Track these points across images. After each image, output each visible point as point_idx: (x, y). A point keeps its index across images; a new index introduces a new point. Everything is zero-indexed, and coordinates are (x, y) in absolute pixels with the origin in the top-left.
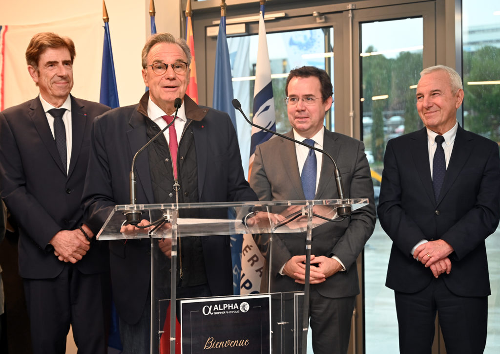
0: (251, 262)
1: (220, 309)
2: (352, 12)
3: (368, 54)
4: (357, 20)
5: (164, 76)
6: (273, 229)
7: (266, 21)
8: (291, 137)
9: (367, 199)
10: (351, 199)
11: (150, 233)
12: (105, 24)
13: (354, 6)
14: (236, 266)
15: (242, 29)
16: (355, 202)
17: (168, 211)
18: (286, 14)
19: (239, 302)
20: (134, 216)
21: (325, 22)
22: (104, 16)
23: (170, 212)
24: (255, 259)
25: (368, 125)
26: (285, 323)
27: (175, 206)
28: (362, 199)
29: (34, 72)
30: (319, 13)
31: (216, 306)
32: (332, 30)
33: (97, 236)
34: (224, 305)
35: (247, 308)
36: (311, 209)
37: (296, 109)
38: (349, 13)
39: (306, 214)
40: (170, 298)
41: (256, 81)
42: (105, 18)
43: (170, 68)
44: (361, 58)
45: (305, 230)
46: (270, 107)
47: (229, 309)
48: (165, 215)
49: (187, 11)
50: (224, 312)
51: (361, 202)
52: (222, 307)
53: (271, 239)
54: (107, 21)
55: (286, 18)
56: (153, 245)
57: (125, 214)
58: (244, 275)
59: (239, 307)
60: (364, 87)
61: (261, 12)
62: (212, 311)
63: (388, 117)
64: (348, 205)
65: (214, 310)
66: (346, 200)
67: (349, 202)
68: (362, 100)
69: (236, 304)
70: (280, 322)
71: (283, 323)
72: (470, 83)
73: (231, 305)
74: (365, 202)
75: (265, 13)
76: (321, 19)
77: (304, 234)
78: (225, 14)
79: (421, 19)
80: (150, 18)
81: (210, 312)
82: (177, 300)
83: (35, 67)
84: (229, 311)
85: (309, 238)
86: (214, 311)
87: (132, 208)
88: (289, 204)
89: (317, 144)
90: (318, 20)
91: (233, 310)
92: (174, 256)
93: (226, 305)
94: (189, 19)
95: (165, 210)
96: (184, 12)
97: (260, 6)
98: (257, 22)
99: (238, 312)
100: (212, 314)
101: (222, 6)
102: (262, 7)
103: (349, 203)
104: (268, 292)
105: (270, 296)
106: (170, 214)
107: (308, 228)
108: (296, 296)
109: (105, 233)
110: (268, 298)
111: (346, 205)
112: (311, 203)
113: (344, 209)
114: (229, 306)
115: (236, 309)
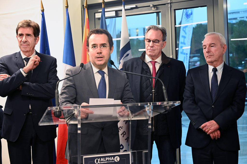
0: (123, 135)
1: (104, 160)
2: (170, 4)
3: (179, 26)
4: (173, 9)
6: (131, 118)
7: (125, 10)
9: (180, 102)
10: (171, 102)
11: (67, 121)
12: (42, 13)
13: (171, 1)
15: (113, 14)
16: (174, 103)
18: (136, 6)
19: (114, 156)
20: (58, 113)
21: (157, 10)
22: (41, 9)
24: (124, 133)
30: (153, 5)
31: (102, 159)
32: (160, 13)
34: (106, 158)
35: (118, 159)
37: (97, 52)
39: (148, 110)
40: (77, 155)
41: (121, 41)
44: (175, 28)
46: (129, 54)
47: (109, 160)
48: (74, 112)
49: (85, 5)
50: (106, 162)
51: (176, 103)
52: (105, 159)
53: (130, 123)
54: (43, 11)
55: (136, 8)
57: (53, 112)
59: (114, 159)
61: (123, 5)
63: (191, 57)
65: (101, 161)
68: (177, 49)
69: (112, 158)
73: (110, 158)
75: (125, 6)
78: (104, 6)
79: (206, 7)
80: (65, 9)
81: (99, 162)
82: (81, 156)
84: (109, 161)
85: (150, 122)
86: (101, 162)
87: (57, 109)
88: (139, 105)
90: (153, 9)
91: (111, 161)
92: (79, 133)
93: (107, 158)
94: (86, 9)
95: (74, 109)
96: (83, 6)
98: (121, 10)
99: (114, 161)
100: (100, 163)
101: (103, 2)
102: (123, 2)
104: (129, 151)
105: (130, 153)
106: (77, 111)
107: (149, 117)
108: (144, 152)
109: (43, 122)
110: (129, 154)
111: (169, 104)
112: (150, 104)
113: (168, 107)
114: (109, 159)
115: (112, 160)
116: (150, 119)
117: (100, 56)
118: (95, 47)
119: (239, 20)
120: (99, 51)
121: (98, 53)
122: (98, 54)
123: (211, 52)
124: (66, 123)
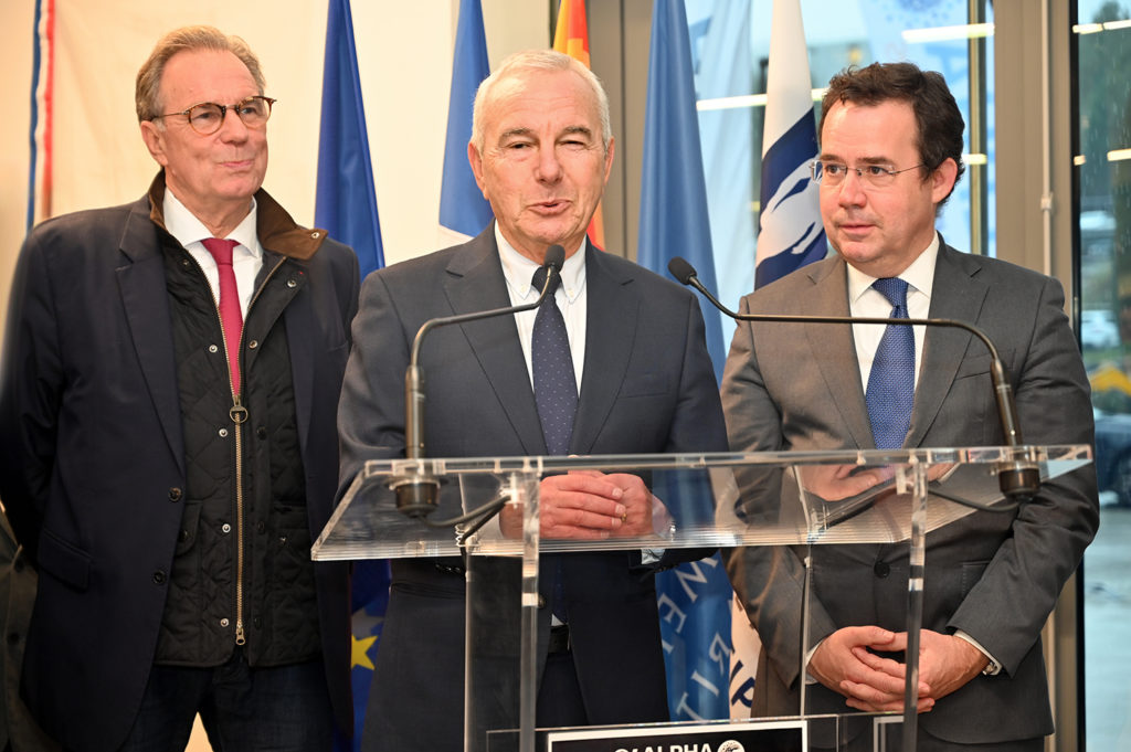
3: (1097, 28)
5: (220, 137)
6: (815, 532)
9: (1087, 448)
10: (1039, 448)
11: (463, 541)
14: (717, 638)
16: (1053, 455)
17: (513, 479)
19: (717, 740)
20: (417, 491)
23: (518, 481)
25: (1098, 236)
27: (534, 464)
28: (1074, 447)
33: (314, 550)
34: (672, 747)
36: (922, 475)
37: (839, 200)
39: (909, 489)
40: (518, 727)
43: (231, 114)
44: (1074, 38)
45: (907, 535)
46: (810, 184)
48: (506, 491)
51: (1068, 455)
56: (472, 576)
57: (392, 488)
58: (739, 665)
60: (1084, 123)
64: (1031, 463)
66: (1025, 448)
67: (1033, 455)
68: (1079, 160)
69: (706, 746)
73: (696, 747)
74: (1082, 456)
82: (537, 733)
85: (918, 559)
87: (412, 470)
88: (861, 460)
89: (917, 290)
92: (529, 608)
93: (679, 747)
95: (505, 476)
103: (1034, 459)
104: (799, 714)
105: (803, 725)
106: (518, 487)
107: (915, 530)
108: (880, 725)
109: (335, 539)
110: (799, 730)
111: (1025, 462)
112: (922, 459)
113: (1020, 476)
116: (922, 545)
118: (834, 169)
124: (457, 553)
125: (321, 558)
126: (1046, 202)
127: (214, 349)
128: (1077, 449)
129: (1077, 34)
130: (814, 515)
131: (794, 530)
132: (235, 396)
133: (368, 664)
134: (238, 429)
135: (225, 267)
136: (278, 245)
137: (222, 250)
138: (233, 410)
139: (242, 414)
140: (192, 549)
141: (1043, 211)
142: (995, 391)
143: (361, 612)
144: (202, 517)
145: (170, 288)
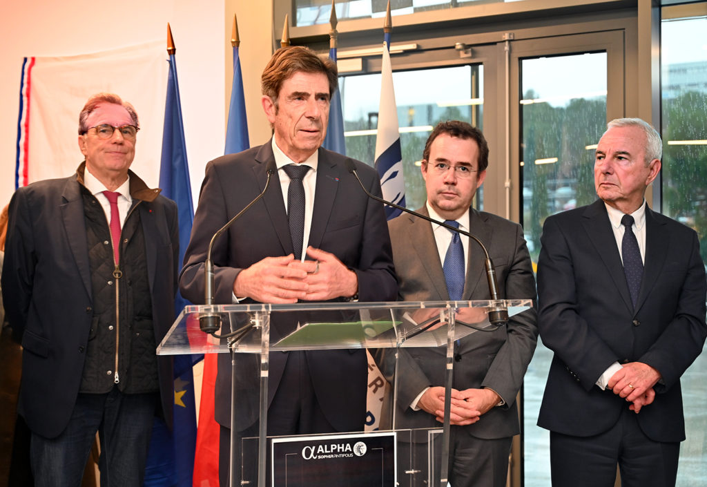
0: (374, 386)
1: (326, 452)
2: (509, 43)
3: (531, 102)
4: (516, 55)
6: (400, 341)
7: (392, 55)
8: (425, 215)
11: (231, 345)
12: (171, 58)
13: (512, 36)
15: (357, 65)
16: (513, 305)
17: (257, 315)
18: (418, 46)
19: (352, 442)
20: (210, 320)
21: (473, 57)
22: (168, 46)
23: (259, 316)
24: (378, 383)
25: (529, 200)
26: (416, 471)
27: (267, 307)
28: (522, 301)
29: (271, 106)
30: (463, 45)
31: (321, 446)
32: (481, 68)
34: (332, 446)
35: (364, 449)
36: (453, 314)
37: (446, 180)
38: (505, 45)
39: (446, 320)
40: (259, 436)
41: (378, 137)
42: (170, 48)
43: (117, 132)
44: (521, 106)
45: (444, 343)
46: (398, 173)
47: (339, 451)
48: (253, 320)
49: (283, 41)
50: (332, 456)
51: (521, 305)
52: (329, 449)
53: (397, 355)
54: (172, 52)
55: (419, 50)
56: (235, 363)
57: (197, 319)
59: (352, 448)
60: (525, 146)
61: (385, 43)
62: (315, 454)
63: (554, 188)
64: (504, 308)
65: (318, 452)
66: (501, 301)
67: (505, 304)
68: (522, 164)
69: (348, 445)
70: (409, 470)
71: (412, 472)
72: (670, 143)
73: (341, 446)
74: (527, 305)
75: (391, 44)
76: (466, 53)
77: (444, 349)
78: (335, 45)
79: (604, 55)
80: (232, 49)
81: (312, 455)
82: (267, 439)
83: (274, 98)
84: (338, 454)
85: (450, 355)
86: (318, 455)
87: (208, 310)
88: (423, 307)
90: (463, 55)
91: (344, 453)
92: (264, 378)
95: (252, 314)
96: (278, 41)
97: (384, 34)
98: (380, 56)
99: (351, 455)
100: (315, 458)
101: (332, 34)
102: (386, 36)
103: (505, 306)
104: (392, 429)
105: (394, 434)
106: (258, 319)
107: (449, 340)
108: (431, 434)
109: (168, 345)
110: (393, 437)
111: (501, 308)
112: (453, 306)
113: (499, 314)
114: (339, 448)
115: (348, 451)
116: (452, 347)
117: (451, 191)
118: (442, 166)
119: (686, 91)
120: (450, 179)
121: (446, 183)
122: (446, 186)
123: (615, 175)
124: (228, 351)
125: (161, 354)
126: (507, 184)
127: (107, 242)
128: (524, 302)
129: (522, 105)
130: (400, 333)
131: (389, 340)
132: (116, 266)
133: (181, 404)
134: (117, 281)
135: (114, 204)
136: (139, 196)
137: (112, 197)
138: (115, 271)
139: (119, 274)
140: (95, 338)
141: (506, 188)
142: (487, 273)
143: (178, 379)
144: (99, 322)
145: (86, 214)
